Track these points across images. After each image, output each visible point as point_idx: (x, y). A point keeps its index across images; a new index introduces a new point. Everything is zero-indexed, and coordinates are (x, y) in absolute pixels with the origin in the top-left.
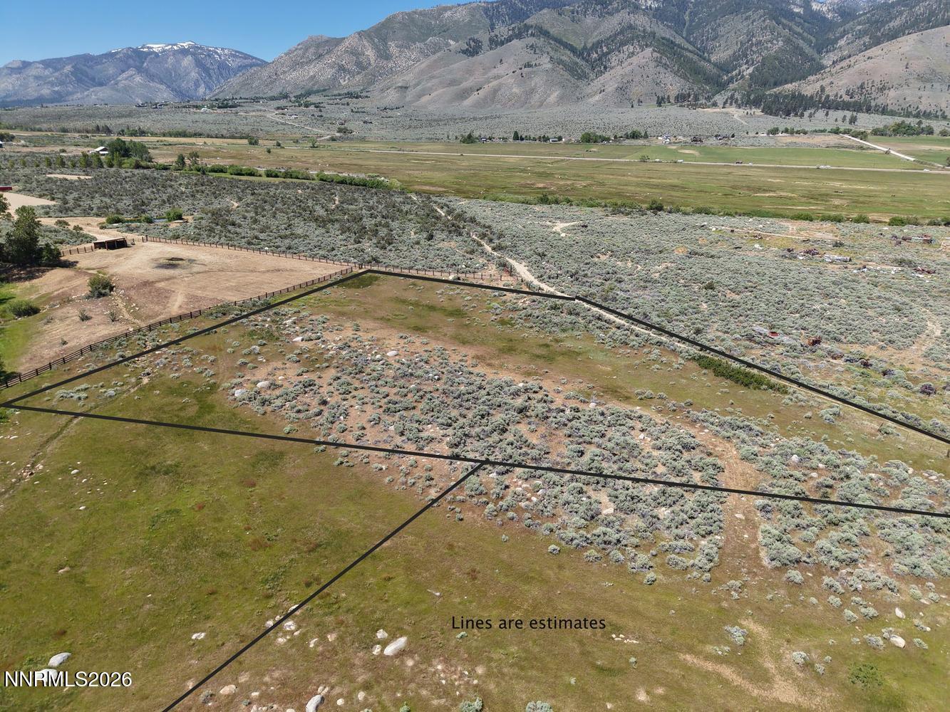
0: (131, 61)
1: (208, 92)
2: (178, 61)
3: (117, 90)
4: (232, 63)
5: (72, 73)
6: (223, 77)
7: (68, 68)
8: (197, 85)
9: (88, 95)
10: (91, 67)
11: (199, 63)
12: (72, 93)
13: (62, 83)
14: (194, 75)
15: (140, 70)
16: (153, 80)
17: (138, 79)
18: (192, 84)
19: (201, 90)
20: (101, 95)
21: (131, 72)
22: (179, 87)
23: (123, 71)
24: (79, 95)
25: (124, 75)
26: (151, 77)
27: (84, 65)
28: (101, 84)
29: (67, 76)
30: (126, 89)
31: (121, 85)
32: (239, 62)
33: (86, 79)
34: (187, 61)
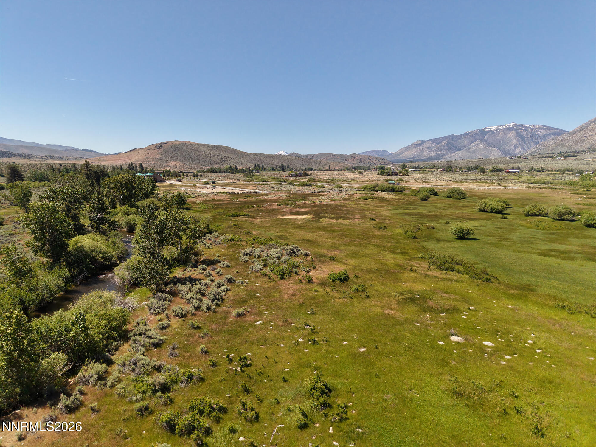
0: (477, 137)
1: (522, 150)
2: (506, 135)
3: (470, 152)
4: (540, 133)
5: (447, 145)
6: (533, 142)
7: (444, 143)
8: (516, 147)
9: (454, 156)
10: (455, 141)
11: (519, 135)
12: (446, 155)
13: (441, 150)
14: (515, 141)
15: (482, 141)
16: (490, 146)
17: (482, 146)
18: (513, 147)
19: (518, 150)
20: (461, 155)
21: (477, 143)
22: (504, 149)
23: (472, 142)
24: (449, 155)
25: (473, 144)
26: (489, 144)
27: (453, 140)
28: (460, 150)
29: (444, 146)
30: (474, 152)
31: (471, 149)
32: (544, 132)
33: (453, 147)
34: (511, 134)
